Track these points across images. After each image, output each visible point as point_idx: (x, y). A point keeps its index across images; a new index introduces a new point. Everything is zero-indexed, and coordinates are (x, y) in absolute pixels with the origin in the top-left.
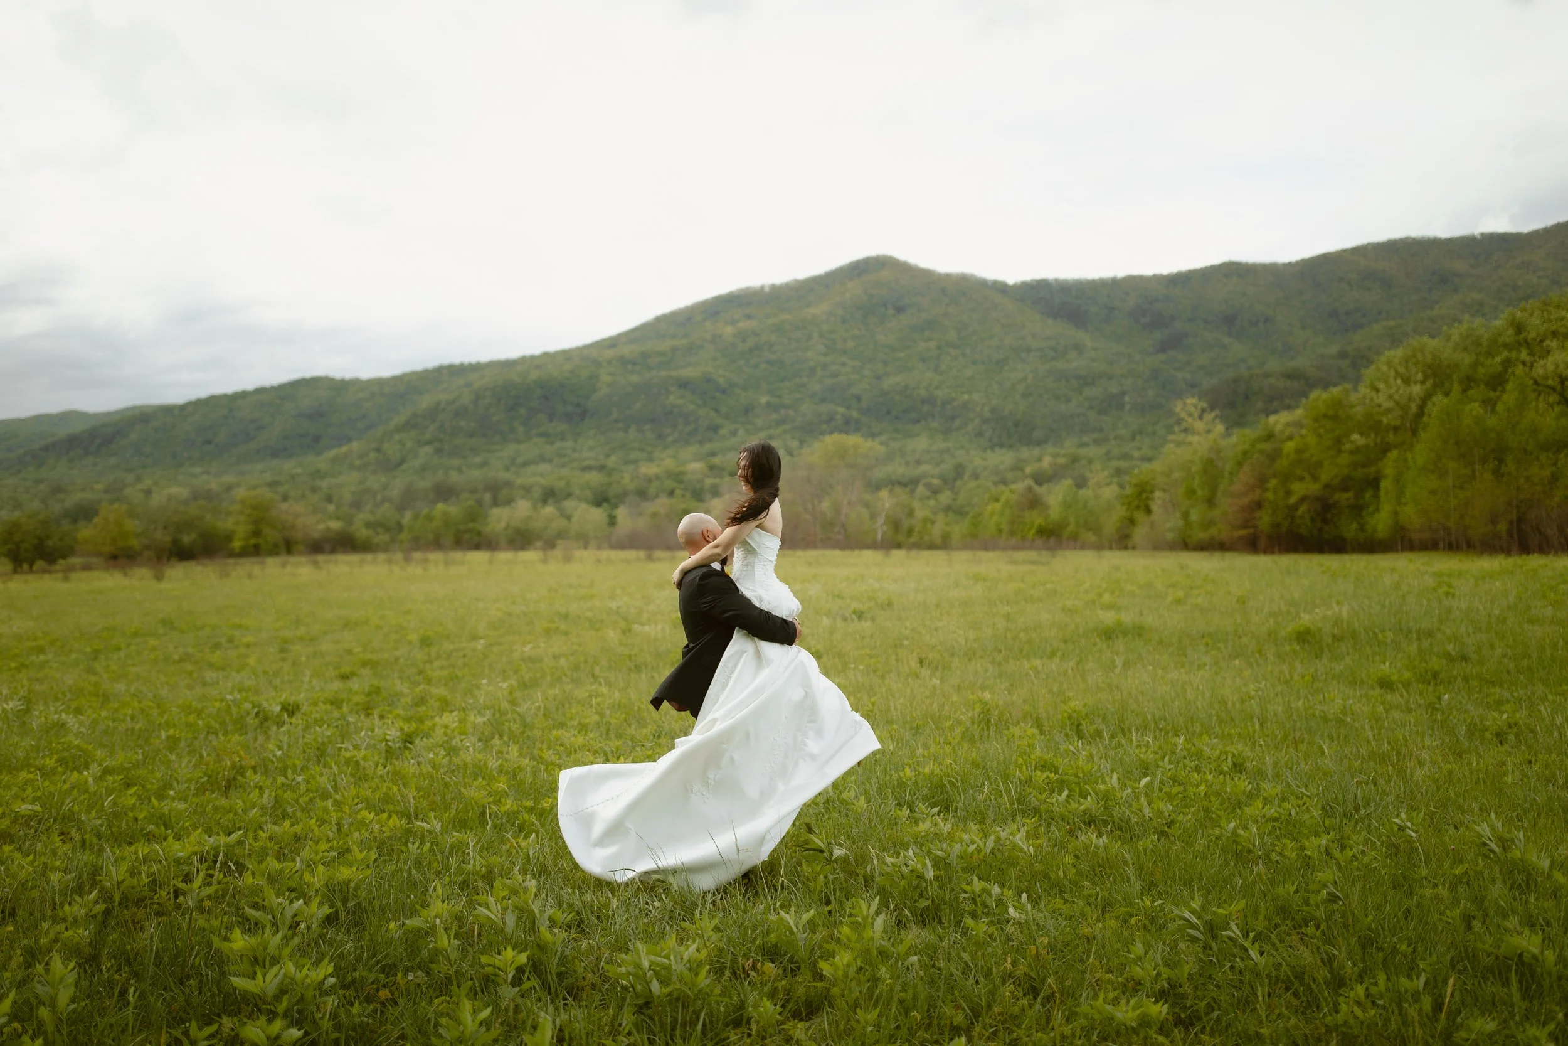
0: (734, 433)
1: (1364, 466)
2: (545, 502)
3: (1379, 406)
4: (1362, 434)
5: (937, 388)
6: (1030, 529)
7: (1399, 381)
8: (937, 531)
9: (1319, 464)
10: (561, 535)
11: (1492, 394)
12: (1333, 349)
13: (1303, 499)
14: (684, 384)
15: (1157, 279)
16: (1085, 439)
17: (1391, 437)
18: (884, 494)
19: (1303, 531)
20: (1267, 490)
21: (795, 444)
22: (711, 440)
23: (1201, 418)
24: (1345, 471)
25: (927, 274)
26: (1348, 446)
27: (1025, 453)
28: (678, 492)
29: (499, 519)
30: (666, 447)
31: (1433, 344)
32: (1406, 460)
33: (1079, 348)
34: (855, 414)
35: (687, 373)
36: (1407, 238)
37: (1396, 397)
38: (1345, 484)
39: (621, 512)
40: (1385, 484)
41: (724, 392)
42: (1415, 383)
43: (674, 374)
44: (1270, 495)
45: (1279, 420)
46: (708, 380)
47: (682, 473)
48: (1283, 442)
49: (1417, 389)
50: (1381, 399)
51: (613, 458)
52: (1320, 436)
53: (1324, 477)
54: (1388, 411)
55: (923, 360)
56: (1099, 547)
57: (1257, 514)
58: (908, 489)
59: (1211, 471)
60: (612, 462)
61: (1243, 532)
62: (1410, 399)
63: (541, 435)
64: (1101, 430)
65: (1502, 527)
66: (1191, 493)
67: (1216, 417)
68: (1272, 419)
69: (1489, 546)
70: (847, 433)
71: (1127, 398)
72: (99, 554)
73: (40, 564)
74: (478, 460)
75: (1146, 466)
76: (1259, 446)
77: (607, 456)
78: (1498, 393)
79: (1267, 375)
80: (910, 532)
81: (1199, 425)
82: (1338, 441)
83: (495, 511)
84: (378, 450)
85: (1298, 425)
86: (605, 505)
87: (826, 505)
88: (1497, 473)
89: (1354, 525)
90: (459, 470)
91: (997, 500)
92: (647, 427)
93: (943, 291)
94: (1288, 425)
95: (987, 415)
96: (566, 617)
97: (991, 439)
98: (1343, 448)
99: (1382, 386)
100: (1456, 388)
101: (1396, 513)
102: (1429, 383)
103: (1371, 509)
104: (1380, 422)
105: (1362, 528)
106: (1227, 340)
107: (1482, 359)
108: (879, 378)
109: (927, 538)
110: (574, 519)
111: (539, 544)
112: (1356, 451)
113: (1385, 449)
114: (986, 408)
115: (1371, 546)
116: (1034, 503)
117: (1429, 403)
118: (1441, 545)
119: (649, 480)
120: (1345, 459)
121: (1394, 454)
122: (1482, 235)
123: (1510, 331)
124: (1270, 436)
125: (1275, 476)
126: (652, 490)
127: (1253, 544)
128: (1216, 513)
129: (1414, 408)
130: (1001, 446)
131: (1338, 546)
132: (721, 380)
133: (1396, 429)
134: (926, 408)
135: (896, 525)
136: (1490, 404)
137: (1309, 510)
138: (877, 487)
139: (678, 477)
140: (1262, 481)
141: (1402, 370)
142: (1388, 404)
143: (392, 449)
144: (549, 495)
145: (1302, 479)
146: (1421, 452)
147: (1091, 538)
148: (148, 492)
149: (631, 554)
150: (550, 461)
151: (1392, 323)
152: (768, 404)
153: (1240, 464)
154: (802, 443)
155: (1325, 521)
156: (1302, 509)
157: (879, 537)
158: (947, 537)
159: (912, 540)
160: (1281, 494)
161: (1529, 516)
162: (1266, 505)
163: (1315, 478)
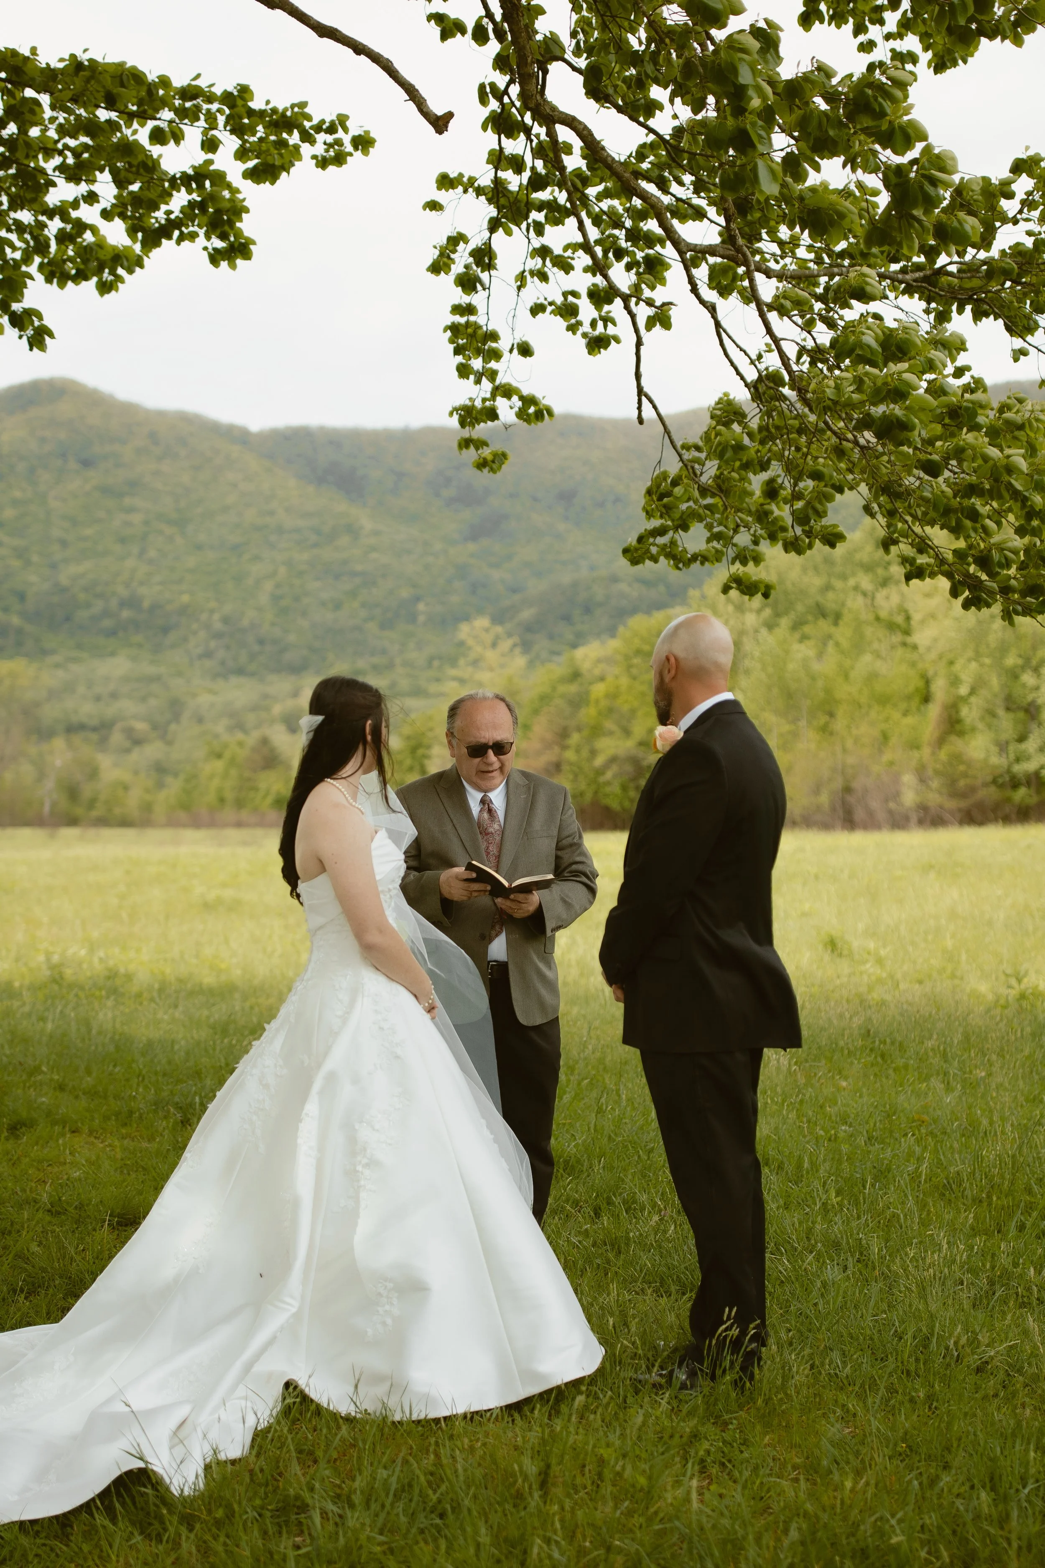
5: (142, 583)
6: (265, 797)
8: (133, 801)
9: (631, 715)
13: (613, 760)
18: (59, 743)
20: (565, 748)
23: (494, 645)
25: (128, 410)
33: (352, 530)
34: (16, 620)
44: (570, 755)
45: (589, 654)
48: (591, 684)
53: (639, 730)
55: (123, 540)
58: (94, 737)
64: (384, 652)
67: (515, 645)
68: (580, 653)
76: (562, 689)
80: (93, 802)
81: (491, 656)
85: (608, 660)
88: (825, 729)
91: (219, 756)
93: (153, 437)
94: (599, 661)
95: (218, 626)
97: (223, 663)
108: (54, 566)
114: (216, 617)
116: (271, 761)
124: (576, 675)
125: (579, 729)
130: (240, 672)
134: (126, 614)
135: (73, 793)
137: (618, 775)
138: (47, 734)
140: (560, 736)
145: (611, 733)
153: (536, 712)
156: (609, 775)
157: (47, 809)
158: (147, 808)
159: (95, 813)
160: (585, 753)
161: (856, 785)
162: (565, 767)
163: (627, 732)
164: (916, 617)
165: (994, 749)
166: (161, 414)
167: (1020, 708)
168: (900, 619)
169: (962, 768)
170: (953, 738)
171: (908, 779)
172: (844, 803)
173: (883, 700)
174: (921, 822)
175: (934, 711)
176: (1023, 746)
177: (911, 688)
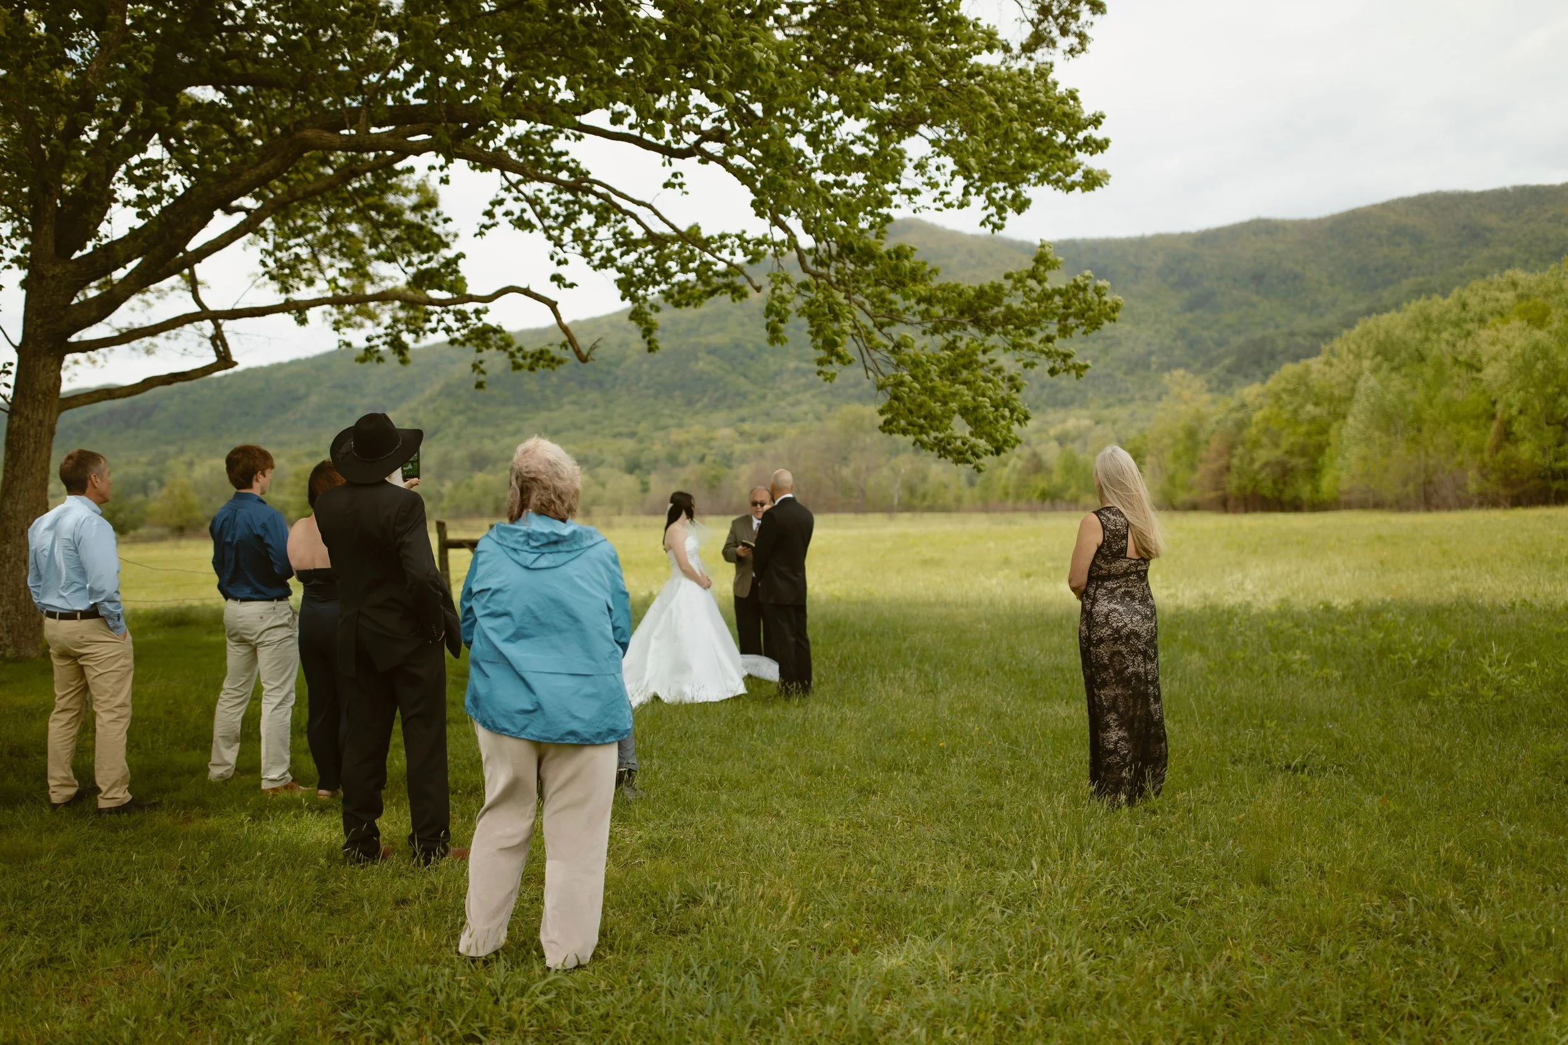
0: (763, 397)
1: (1317, 434)
3: (1331, 380)
4: (1316, 404)
6: (1035, 492)
7: (1351, 357)
8: (950, 494)
9: (1281, 433)
10: (595, 501)
12: (1362, 306)
13: (1266, 464)
14: (712, 351)
15: (1184, 237)
16: (1111, 400)
18: (900, 459)
19: (1266, 492)
20: (1232, 456)
21: (823, 407)
22: (740, 406)
23: (1188, 387)
24: (1301, 440)
25: (953, 236)
26: (1304, 417)
28: (709, 459)
30: (696, 413)
32: (1343, 431)
35: (717, 339)
37: (1347, 372)
38: (1303, 452)
39: (654, 479)
40: (1329, 451)
41: (752, 357)
42: (1367, 358)
43: (703, 340)
44: (1235, 461)
45: (1252, 392)
46: (737, 346)
47: (712, 439)
48: (1252, 412)
51: (644, 425)
52: (1281, 407)
53: (1285, 444)
54: (1339, 384)
57: (1225, 479)
59: (1192, 437)
60: (643, 428)
61: (1213, 494)
63: (575, 402)
65: (1412, 489)
66: (1177, 457)
68: (1245, 391)
72: (165, 525)
74: (511, 428)
76: (1232, 416)
77: (638, 423)
79: (1294, 334)
80: (924, 496)
81: (1186, 394)
85: (1264, 396)
86: (637, 472)
87: (846, 472)
89: (1310, 488)
90: (493, 438)
91: (1005, 465)
92: (677, 393)
93: (970, 253)
94: (1258, 395)
98: (1300, 418)
99: (1335, 361)
100: (1386, 367)
101: (1335, 478)
103: (1321, 473)
104: (1332, 394)
105: (1316, 489)
106: (1255, 298)
109: (940, 502)
110: (608, 486)
112: (1313, 420)
113: (1334, 419)
115: (1319, 506)
116: (1038, 467)
117: (1361, 381)
119: (680, 446)
120: (1303, 429)
121: (1338, 423)
124: (1243, 406)
125: (1243, 443)
126: (683, 457)
127: (1224, 505)
128: (1197, 476)
131: (1295, 506)
132: (750, 346)
135: (912, 491)
137: (1271, 474)
139: (707, 442)
140: (1232, 447)
141: (1353, 347)
142: (1339, 379)
145: (1265, 446)
146: (1353, 423)
150: (582, 428)
152: (797, 369)
153: (1216, 432)
154: (830, 407)
155: (1285, 483)
156: (1263, 475)
157: (896, 502)
158: (959, 500)
159: (926, 504)
160: (1247, 459)
161: (1435, 479)
162: (1233, 469)
163: (1277, 445)
164: (1484, 359)
165: (1540, 453)
166: (975, 239)
167: (1559, 422)
168: (1474, 361)
169: (1513, 466)
170: (1506, 444)
171: (1472, 473)
172: (1425, 492)
173: (1457, 419)
174: (1481, 505)
175: (1495, 426)
176: (1562, 449)
177: (1480, 410)
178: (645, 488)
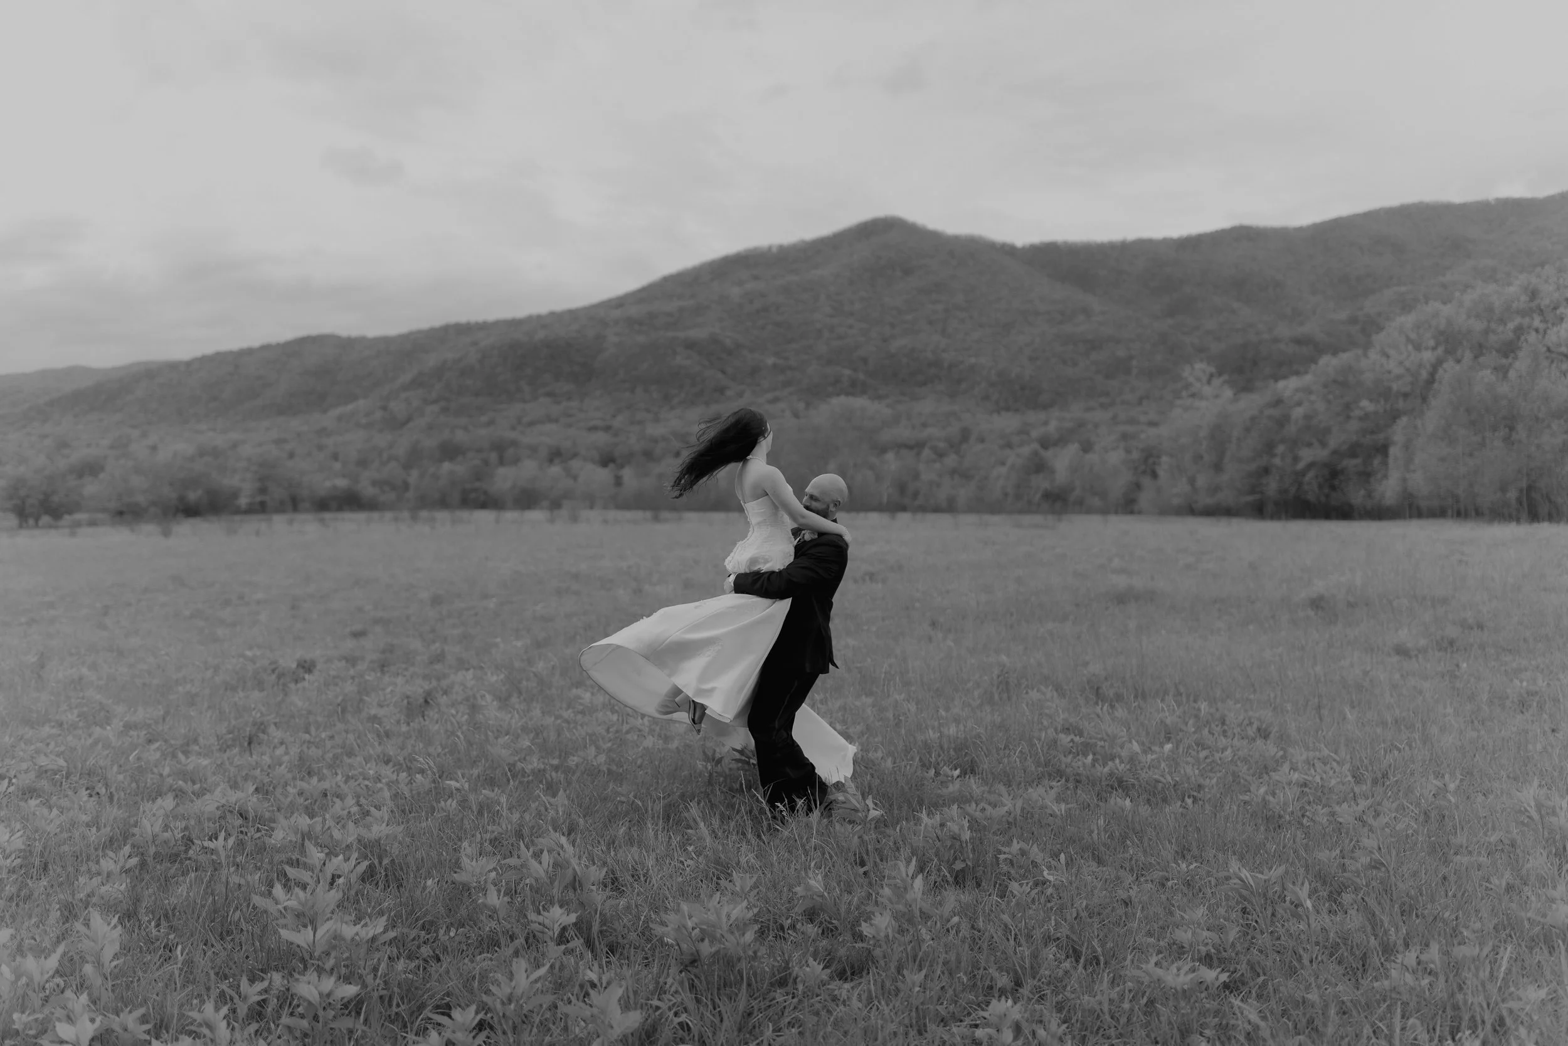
1: (1372, 432)
2: (551, 461)
3: (1389, 372)
4: (1371, 401)
5: (944, 351)
6: (1036, 493)
7: (1410, 347)
8: (942, 494)
9: (1327, 431)
10: (567, 495)
11: (1504, 361)
12: (1343, 315)
13: (1311, 465)
14: (691, 345)
15: (1167, 242)
16: (1092, 403)
17: (1401, 404)
18: (890, 456)
19: (1311, 497)
20: (1275, 455)
23: (1209, 382)
24: (1353, 438)
25: (935, 236)
26: (1357, 413)
27: (1032, 417)
29: (504, 479)
30: (672, 408)
31: (1447, 310)
32: (1415, 427)
33: (1087, 312)
34: (861, 376)
35: (694, 334)
36: (1421, 203)
37: (1407, 364)
38: (1353, 451)
39: (627, 473)
40: (1393, 451)
41: (730, 353)
42: (1427, 349)
43: (681, 334)
44: (1277, 461)
45: (1288, 386)
46: (715, 341)
48: (1291, 407)
49: (1428, 356)
50: (1392, 365)
51: (619, 418)
52: (1329, 402)
53: (1333, 442)
54: (1399, 377)
55: (930, 323)
56: (1104, 511)
57: (1264, 480)
58: (913, 453)
59: (1219, 436)
60: (618, 422)
61: (1250, 498)
62: (1420, 366)
63: (549, 394)
64: (1108, 394)
65: (1512, 495)
66: (1198, 458)
67: (1225, 382)
68: (1281, 384)
69: (1499, 514)
70: (853, 394)
71: (1134, 363)
72: (104, 510)
73: (46, 519)
74: (484, 419)
75: (1153, 431)
76: (1268, 412)
77: (614, 416)
78: (1510, 360)
79: (1276, 340)
80: (916, 495)
81: (1207, 390)
82: (1348, 407)
83: (501, 471)
84: (384, 408)
85: (1308, 391)
86: (612, 465)
88: (1507, 440)
89: (1362, 492)
90: (465, 429)
91: (1003, 464)
92: (653, 388)
93: (951, 253)
94: (1297, 390)
95: (994, 378)
96: (576, 577)
97: (997, 403)
98: (1352, 414)
99: (1392, 352)
100: (1468, 355)
101: (1404, 480)
102: (1440, 350)
103: (1379, 476)
104: (1390, 389)
105: (1369, 495)
106: (1236, 305)
107: (1493, 326)
108: (886, 340)
109: (932, 501)
110: (581, 479)
111: (545, 503)
112: (1365, 417)
113: (1395, 416)
114: (993, 372)
115: (1379, 513)
116: (1039, 466)
117: (1441, 371)
118: (1450, 512)
119: (655, 441)
120: (1354, 425)
121: (1404, 420)
122: (1498, 200)
123: (1524, 298)
124: (1278, 402)
125: (1283, 441)
126: (658, 452)
127: (1259, 510)
128: (1223, 478)
129: (1424, 374)
130: (1008, 409)
131: (1345, 513)
132: (728, 341)
133: (1406, 396)
134: (932, 371)
135: (902, 488)
136: (1502, 372)
137: (1317, 477)
138: (883, 450)
140: (1269, 447)
141: (1413, 336)
142: (1398, 371)
143: (398, 407)
144: (556, 455)
145: (1310, 445)
146: (1432, 419)
147: (1096, 502)
148: (154, 448)
149: (639, 514)
150: (556, 421)
151: (1403, 289)
153: (1248, 430)
155: (1333, 488)
156: (1310, 475)
158: (953, 500)
159: (918, 503)
160: (1289, 460)
161: (1539, 484)
162: (1273, 471)
163: (1323, 444)
166: (956, 239)
178: (618, 481)
